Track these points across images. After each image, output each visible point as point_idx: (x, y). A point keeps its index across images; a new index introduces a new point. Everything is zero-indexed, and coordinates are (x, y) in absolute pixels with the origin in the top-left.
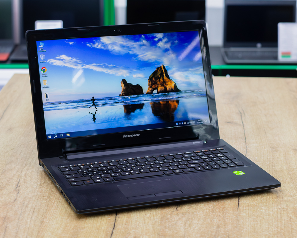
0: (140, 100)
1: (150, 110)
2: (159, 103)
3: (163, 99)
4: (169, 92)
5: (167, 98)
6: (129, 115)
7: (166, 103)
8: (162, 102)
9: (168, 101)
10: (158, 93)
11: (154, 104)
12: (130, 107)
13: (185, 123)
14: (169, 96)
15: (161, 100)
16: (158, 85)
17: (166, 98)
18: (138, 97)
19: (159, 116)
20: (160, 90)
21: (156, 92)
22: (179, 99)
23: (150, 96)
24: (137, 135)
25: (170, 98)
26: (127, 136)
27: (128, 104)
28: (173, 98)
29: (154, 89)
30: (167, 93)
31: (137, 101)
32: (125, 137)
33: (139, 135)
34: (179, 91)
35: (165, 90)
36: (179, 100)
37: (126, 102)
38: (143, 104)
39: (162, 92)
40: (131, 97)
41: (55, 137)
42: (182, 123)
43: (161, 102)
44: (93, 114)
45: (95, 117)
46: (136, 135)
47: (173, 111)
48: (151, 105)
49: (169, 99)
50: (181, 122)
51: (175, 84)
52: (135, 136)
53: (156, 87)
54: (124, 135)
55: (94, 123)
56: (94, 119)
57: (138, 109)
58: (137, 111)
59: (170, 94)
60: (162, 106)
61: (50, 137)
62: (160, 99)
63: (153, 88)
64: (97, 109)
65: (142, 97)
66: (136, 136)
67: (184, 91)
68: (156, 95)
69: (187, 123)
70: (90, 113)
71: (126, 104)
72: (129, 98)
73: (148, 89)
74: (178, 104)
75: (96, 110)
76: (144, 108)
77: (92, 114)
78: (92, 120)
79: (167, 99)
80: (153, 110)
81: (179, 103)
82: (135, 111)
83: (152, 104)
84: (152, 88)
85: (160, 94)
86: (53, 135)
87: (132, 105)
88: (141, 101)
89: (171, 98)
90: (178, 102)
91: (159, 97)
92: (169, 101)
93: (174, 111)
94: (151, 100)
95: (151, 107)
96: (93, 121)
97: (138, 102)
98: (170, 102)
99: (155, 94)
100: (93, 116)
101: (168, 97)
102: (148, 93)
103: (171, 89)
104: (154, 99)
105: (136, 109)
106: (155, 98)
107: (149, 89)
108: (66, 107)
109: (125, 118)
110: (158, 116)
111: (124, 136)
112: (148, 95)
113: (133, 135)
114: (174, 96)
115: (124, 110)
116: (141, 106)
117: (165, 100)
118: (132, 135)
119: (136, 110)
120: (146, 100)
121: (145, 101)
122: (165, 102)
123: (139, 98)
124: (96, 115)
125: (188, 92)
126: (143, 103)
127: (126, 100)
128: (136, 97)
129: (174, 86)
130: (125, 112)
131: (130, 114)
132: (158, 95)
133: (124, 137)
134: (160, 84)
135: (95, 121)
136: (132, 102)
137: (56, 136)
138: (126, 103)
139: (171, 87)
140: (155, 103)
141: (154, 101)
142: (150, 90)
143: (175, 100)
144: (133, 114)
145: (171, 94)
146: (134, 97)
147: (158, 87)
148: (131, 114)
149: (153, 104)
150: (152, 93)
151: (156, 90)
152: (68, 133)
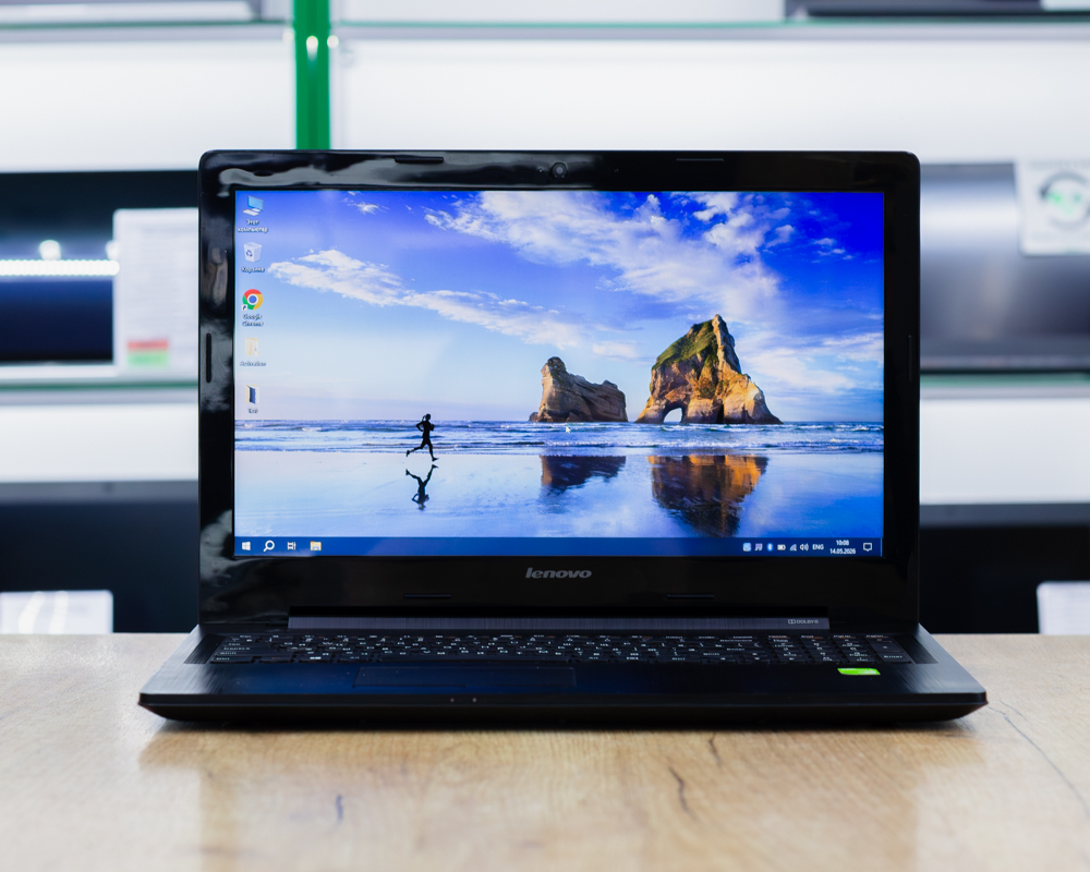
0: (610, 443)
1: (647, 483)
2: (686, 459)
3: (701, 445)
4: (729, 421)
5: (721, 444)
6: (558, 494)
7: (711, 462)
8: (698, 457)
9: (723, 458)
10: (685, 421)
11: (664, 461)
12: (569, 466)
13: (781, 547)
14: (731, 439)
16: (690, 390)
17: (713, 444)
18: (604, 430)
19: (678, 508)
20: (697, 413)
21: (680, 420)
22: (769, 453)
23: (652, 430)
24: (582, 575)
25: (731, 445)
26: (541, 573)
27: (559, 454)
28: (742, 448)
29: (670, 407)
30: (721, 427)
31: (597, 446)
32: (534, 576)
33: (589, 574)
34: (774, 420)
35: (718, 416)
36: (768, 456)
37: (555, 443)
38: (622, 460)
39: (703, 419)
40: (576, 428)
41: (267, 548)
42: (770, 547)
43: (694, 459)
44: (419, 479)
46: (577, 573)
47: (740, 497)
48: (650, 467)
49: (728, 450)
50: (765, 541)
51: (761, 392)
52: (572, 575)
53: (682, 397)
54: (530, 570)
56: (422, 497)
57: (597, 475)
58: (595, 483)
59: (735, 429)
60: (696, 472)
61: (246, 546)
62: (690, 444)
63: (668, 401)
64: (435, 463)
65: (617, 433)
66: (575, 576)
67: (794, 423)
68: (678, 428)
69: (788, 547)
70: (408, 473)
71: (551, 454)
72: (568, 430)
73: (646, 404)
74: (763, 472)
75: (434, 467)
76: (623, 473)
77: (414, 477)
79: (717, 449)
80: (656, 485)
81: (768, 468)
82: (584, 482)
83: (656, 463)
84: (664, 402)
85: (694, 427)
86: (258, 542)
87: (575, 459)
88: (612, 446)
89: (737, 445)
90: (762, 462)
91: (686, 436)
92: (727, 457)
93: (743, 497)
94: (654, 446)
95: (650, 472)
96: (417, 506)
97: (600, 449)
98: (728, 461)
99: (675, 424)
101: (723, 441)
102: (643, 420)
103: (740, 410)
104: (667, 444)
105: (589, 476)
106: (671, 439)
107: (652, 403)
108: (320, 444)
109: (541, 506)
110: (674, 511)
111: (530, 573)
112: (644, 426)
113: (565, 574)
114: (749, 439)
115: (541, 474)
117: (710, 450)
118: (559, 572)
119: (591, 479)
122: (708, 458)
125: (809, 430)
126: (621, 455)
127: (556, 439)
128: (596, 430)
129: (753, 403)
131: (563, 491)
132: (683, 428)
133: (528, 576)
134: (697, 389)
135: (426, 503)
136: (578, 446)
137: (270, 545)
138: (553, 448)
139: (742, 405)
140: (668, 459)
141: (666, 452)
142: (657, 407)
143: (753, 454)
144: (574, 492)
145: (740, 430)
146: (587, 430)
147: (688, 398)
148: (568, 491)
149: (661, 463)
150: (660, 420)
151: (680, 409)
152: (316, 539)
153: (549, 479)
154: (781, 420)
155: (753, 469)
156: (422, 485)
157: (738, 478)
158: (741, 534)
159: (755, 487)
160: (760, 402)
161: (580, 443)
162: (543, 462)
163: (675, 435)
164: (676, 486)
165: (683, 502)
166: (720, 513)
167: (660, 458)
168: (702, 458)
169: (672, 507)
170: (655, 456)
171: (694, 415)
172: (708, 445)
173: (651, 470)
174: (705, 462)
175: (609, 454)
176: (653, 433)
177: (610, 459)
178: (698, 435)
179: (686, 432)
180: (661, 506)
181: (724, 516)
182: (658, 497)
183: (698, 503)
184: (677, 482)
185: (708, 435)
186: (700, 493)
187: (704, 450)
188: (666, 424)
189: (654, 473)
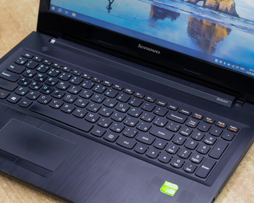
0: (176, 7)
1: (186, 26)
2: (201, 21)
3: (208, 17)
4: (220, 11)
5: (215, 19)
6: (154, 20)
7: (210, 25)
8: (206, 22)
9: (215, 25)
10: (204, 6)
11: (194, 19)
12: (160, 11)
13: (229, 64)
14: (219, 18)
15: (206, 18)
17: (213, 18)
19: (195, 38)
20: (209, 4)
21: (202, 5)
22: (232, 28)
23: (191, 6)
24: (157, 52)
25: (219, 21)
26: (143, 47)
27: (158, 6)
28: (223, 23)
30: (217, 12)
31: (171, 7)
32: (141, 47)
33: (159, 52)
34: (237, 16)
35: (217, 8)
36: (232, 29)
38: (179, 14)
39: (210, 8)
42: (225, 63)
43: (204, 21)
45: (112, 6)
47: (218, 41)
48: (188, 20)
49: (217, 22)
50: (223, 60)
51: (235, 3)
52: (154, 51)
54: (140, 45)
55: (108, 12)
56: (109, 8)
57: (169, 17)
58: (168, 20)
59: (222, 15)
60: (204, 27)
61: (53, 8)
65: (179, 4)
67: (244, 19)
68: (201, 8)
69: (231, 65)
71: (155, 5)
74: (228, 34)
76: (178, 19)
78: (107, 8)
79: (214, 21)
80: (189, 27)
81: (231, 33)
83: (190, 19)
85: (207, 9)
86: (57, 8)
87: (162, 9)
88: (176, 8)
89: (221, 21)
90: (229, 30)
91: (203, 12)
92: (216, 24)
93: (219, 41)
94: (191, 13)
95: (188, 22)
96: (107, 10)
97: (172, 8)
98: (217, 26)
99: (200, 6)
100: (109, 3)
101: (216, 18)
102: (189, 2)
103: (225, 8)
104: (196, 13)
105: (166, 17)
106: (197, 12)
109: (148, 23)
112: (189, 4)
113: (151, 50)
114: (226, 20)
115: (150, 11)
116: (174, 15)
117: (211, 20)
118: (149, 49)
119: (166, 18)
120: (184, 10)
121: (182, 10)
122: (209, 23)
123: (176, 3)
124: (113, 3)
125: (249, 23)
126: (179, 12)
129: (230, 7)
130: (150, 15)
131: (156, 20)
132: (203, 9)
133: (139, 46)
135: (110, 10)
137: (60, 10)
138: (156, 3)
139: (226, 6)
140: (195, 19)
143: (226, 26)
144: (160, 21)
145: (223, 16)
148: (158, 20)
149: (192, 20)
150: (195, 4)
151: (203, 1)
152: (75, 12)
153: (152, 14)
154: (240, 16)
155: (225, 32)
156: (110, 3)
157: (218, 34)
158: (215, 55)
159: (224, 39)
160: (233, 7)
161: (166, 4)
162: (151, 7)
163: (199, 11)
164: (196, 30)
165: (197, 37)
166: (209, 45)
167: (192, 18)
168: (207, 22)
169: (193, 37)
170: (191, 16)
171: (208, 5)
172: (211, 18)
173: (188, 21)
174: (208, 24)
175: (175, 11)
176: (192, 8)
177: (175, 13)
178: (208, 13)
179: (203, 11)
180: (189, 36)
181: (211, 46)
182: (189, 32)
183: (203, 39)
184: (197, 29)
185: (211, 14)
186: (204, 35)
187: (209, 19)
188: (197, 5)
189: (189, 23)
